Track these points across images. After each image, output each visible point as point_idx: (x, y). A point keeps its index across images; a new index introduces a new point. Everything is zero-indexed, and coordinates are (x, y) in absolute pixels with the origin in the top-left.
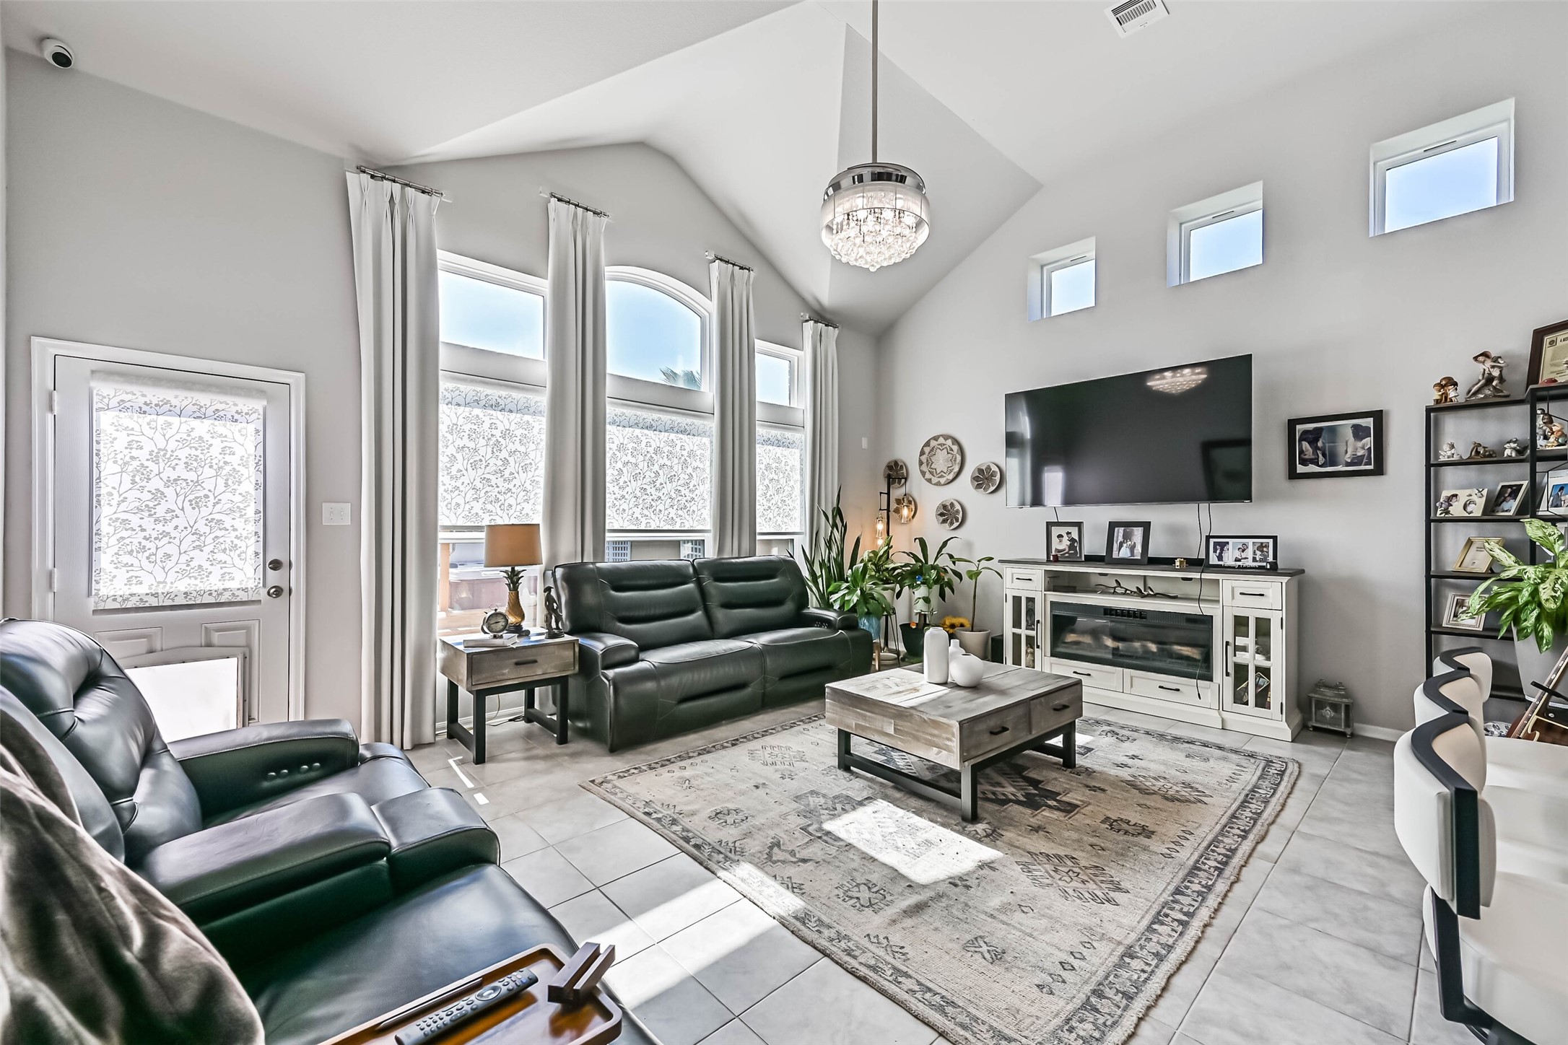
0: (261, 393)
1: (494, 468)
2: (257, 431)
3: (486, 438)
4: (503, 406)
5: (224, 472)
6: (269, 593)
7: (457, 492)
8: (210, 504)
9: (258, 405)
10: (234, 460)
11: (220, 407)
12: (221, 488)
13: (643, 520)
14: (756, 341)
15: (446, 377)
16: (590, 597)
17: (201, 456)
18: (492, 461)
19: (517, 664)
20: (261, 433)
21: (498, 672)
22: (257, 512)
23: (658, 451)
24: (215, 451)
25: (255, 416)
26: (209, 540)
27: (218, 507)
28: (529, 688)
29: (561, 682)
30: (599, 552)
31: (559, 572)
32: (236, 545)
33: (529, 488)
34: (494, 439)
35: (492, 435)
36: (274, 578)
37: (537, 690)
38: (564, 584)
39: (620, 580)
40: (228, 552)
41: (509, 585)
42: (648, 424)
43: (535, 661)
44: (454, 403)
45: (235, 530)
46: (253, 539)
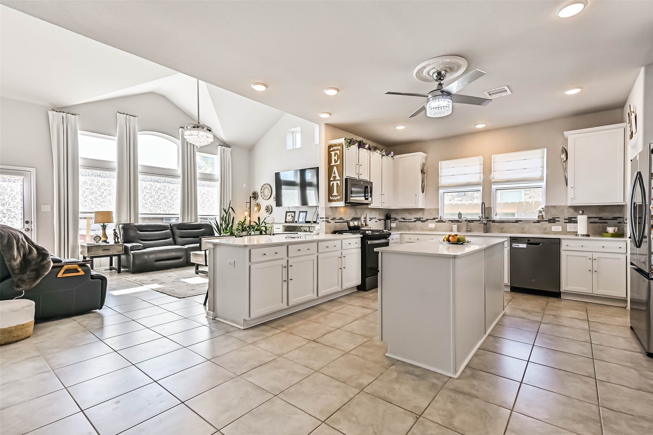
0: (22, 174)
1: (99, 195)
2: (21, 185)
3: (96, 186)
4: (102, 176)
5: (11, 196)
6: (25, 230)
7: (86, 202)
8: (7, 205)
9: (21, 178)
10: (14, 193)
11: (10, 178)
12: (10, 200)
13: (154, 211)
14: (197, 152)
15: (81, 168)
16: (132, 233)
17: (5, 192)
18: (98, 192)
19: (103, 250)
20: (22, 185)
21: (97, 252)
22: (21, 207)
23: (159, 189)
24: (9, 190)
25: (20, 181)
26: (7, 215)
27: (10, 206)
28: (111, 257)
29: (119, 256)
30: (136, 219)
31: (121, 226)
32: (15, 217)
33: (111, 200)
34: (98, 186)
35: (98, 185)
36: (27, 226)
37: (113, 257)
38: (122, 229)
39: (141, 228)
40: (13, 218)
41: (102, 229)
42: (156, 180)
43: (110, 249)
44: (84, 175)
45: (15, 212)
46: (20, 215)
